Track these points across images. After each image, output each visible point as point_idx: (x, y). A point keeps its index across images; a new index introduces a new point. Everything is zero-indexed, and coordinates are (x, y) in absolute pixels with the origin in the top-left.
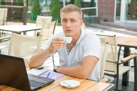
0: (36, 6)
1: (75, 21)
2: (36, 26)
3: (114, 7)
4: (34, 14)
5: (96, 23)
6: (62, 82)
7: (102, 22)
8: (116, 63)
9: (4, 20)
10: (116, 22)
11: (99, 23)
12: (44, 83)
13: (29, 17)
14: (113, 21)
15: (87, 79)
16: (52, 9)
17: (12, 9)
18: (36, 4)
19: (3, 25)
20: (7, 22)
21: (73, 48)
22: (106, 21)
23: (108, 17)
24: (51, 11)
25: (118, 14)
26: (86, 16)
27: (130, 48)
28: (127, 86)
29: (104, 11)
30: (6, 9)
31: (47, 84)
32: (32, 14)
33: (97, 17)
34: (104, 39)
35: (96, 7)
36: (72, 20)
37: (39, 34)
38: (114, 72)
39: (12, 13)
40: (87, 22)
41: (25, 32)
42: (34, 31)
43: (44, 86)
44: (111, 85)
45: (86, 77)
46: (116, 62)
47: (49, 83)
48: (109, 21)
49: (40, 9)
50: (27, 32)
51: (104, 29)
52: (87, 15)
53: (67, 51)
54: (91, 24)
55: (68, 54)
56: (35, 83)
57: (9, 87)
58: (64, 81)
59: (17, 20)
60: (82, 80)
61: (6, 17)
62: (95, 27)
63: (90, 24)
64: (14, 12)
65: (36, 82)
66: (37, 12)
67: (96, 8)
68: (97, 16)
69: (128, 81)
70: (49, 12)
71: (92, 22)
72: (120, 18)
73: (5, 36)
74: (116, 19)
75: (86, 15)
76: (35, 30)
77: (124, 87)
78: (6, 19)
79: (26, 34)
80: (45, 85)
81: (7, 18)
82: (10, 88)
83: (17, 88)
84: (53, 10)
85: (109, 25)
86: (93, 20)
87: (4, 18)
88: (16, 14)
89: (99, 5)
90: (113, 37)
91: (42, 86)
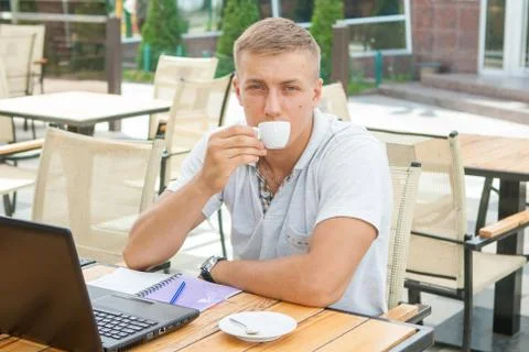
0: (163, 13)
1: (298, 89)
2: (156, 96)
3: (477, 13)
4: (154, 45)
5: (405, 80)
6: (227, 318)
7: (427, 74)
8: (458, 242)
9: (29, 75)
10: (487, 73)
11: (417, 78)
12: (156, 324)
13: (132, 60)
14: (474, 71)
15: (326, 308)
16: (226, 25)
17: (67, 27)
18: (162, 7)
19: (27, 93)
20: (41, 81)
21: (280, 188)
22: (444, 69)
23: (455, 54)
24: (220, 33)
25: (496, 41)
26: (365, 50)
27: (522, 183)
28: (515, 335)
29: (437, 30)
30: (40, 31)
31: (167, 327)
32: (147, 48)
33: (409, 57)
34: (413, 147)
35: (403, 13)
36: (287, 87)
37: (163, 128)
38: (454, 279)
39: (64, 42)
40: (367, 76)
41: (114, 122)
42: (147, 117)
43: (156, 336)
44: (418, 330)
45: (325, 300)
46: (462, 239)
47: (174, 324)
48: (456, 72)
49: (177, 26)
50: (124, 122)
51: (438, 104)
52: (369, 48)
53: (261, 197)
54: (385, 86)
55: (265, 211)
56: (123, 325)
57: (21, 340)
58: (235, 316)
59: (83, 74)
60: (308, 313)
61: (36, 63)
62: (401, 96)
63: (378, 83)
64: (75, 38)
65: (127, 321)
66: (166, 38)
67: (406, 17)
68: (409, 49)
69: (518, 316)
70: (216, 38)
71: (386, 75)
72: (501, 58)
73: (34, 138)
74: (488, 61)
75: (365, 45)
76: (151, 112)
77: (502, 340)
78: (37, 69)
79: (119, 130)
80: (160, 333)
81: (44, 66)
82: (26, 342)
83: (51, 344)
84: (227, 30)
85: (457, 89)
86: (391, 69)
87: (29, 67)
88: (79, 46)
89: (415, 5)
90: (446, 138)
91: (149, 337)
